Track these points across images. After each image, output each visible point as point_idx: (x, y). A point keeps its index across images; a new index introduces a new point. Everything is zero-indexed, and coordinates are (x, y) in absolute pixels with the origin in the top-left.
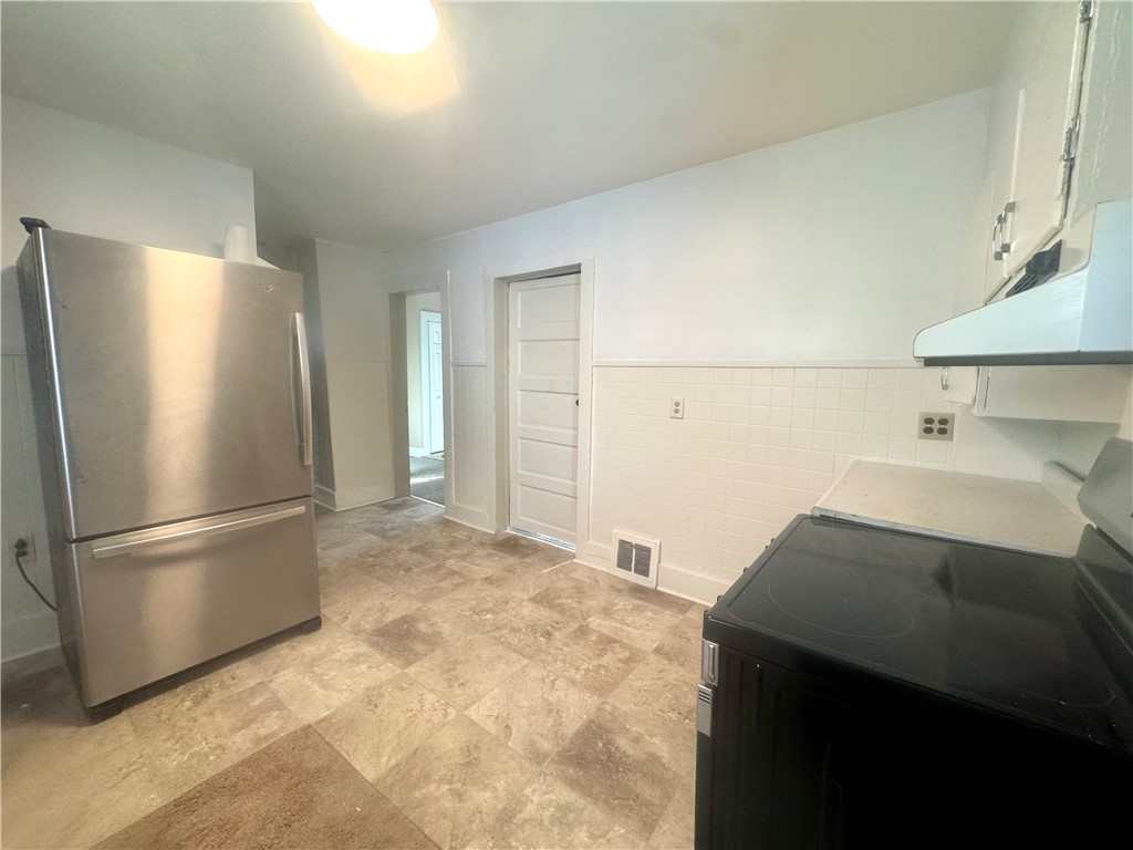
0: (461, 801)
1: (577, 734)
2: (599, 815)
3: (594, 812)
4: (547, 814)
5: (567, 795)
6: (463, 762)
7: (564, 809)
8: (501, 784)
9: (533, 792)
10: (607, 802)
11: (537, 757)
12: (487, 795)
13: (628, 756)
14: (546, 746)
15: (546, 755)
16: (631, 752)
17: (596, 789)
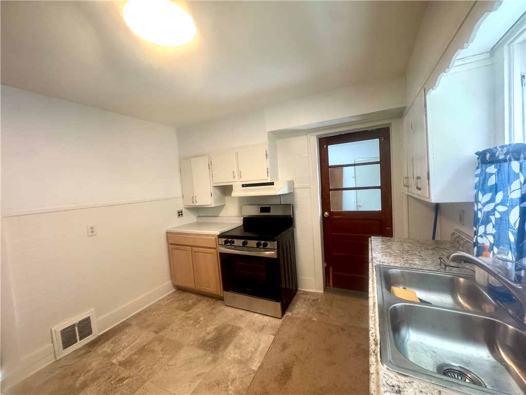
0: (236, 378)
1: (204, 350)
2: (237, 338)
3: (236, 340)
4: (238, 351)
5: (231, 347)
6: (217, 386)
7: (235, 347)
8: (227, 368)
9: (230, 357)
10: (232, 337)
11: (215, 360)
12: (232, 371)
13: (215, 335)
14: (210, 358)
15: (214, 357)
16: (214, 334)
17: (229, 341)
